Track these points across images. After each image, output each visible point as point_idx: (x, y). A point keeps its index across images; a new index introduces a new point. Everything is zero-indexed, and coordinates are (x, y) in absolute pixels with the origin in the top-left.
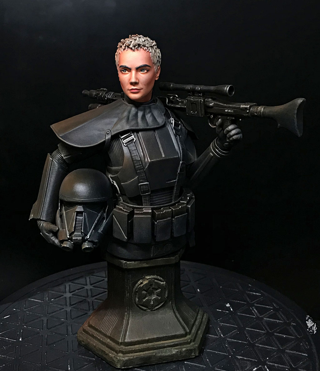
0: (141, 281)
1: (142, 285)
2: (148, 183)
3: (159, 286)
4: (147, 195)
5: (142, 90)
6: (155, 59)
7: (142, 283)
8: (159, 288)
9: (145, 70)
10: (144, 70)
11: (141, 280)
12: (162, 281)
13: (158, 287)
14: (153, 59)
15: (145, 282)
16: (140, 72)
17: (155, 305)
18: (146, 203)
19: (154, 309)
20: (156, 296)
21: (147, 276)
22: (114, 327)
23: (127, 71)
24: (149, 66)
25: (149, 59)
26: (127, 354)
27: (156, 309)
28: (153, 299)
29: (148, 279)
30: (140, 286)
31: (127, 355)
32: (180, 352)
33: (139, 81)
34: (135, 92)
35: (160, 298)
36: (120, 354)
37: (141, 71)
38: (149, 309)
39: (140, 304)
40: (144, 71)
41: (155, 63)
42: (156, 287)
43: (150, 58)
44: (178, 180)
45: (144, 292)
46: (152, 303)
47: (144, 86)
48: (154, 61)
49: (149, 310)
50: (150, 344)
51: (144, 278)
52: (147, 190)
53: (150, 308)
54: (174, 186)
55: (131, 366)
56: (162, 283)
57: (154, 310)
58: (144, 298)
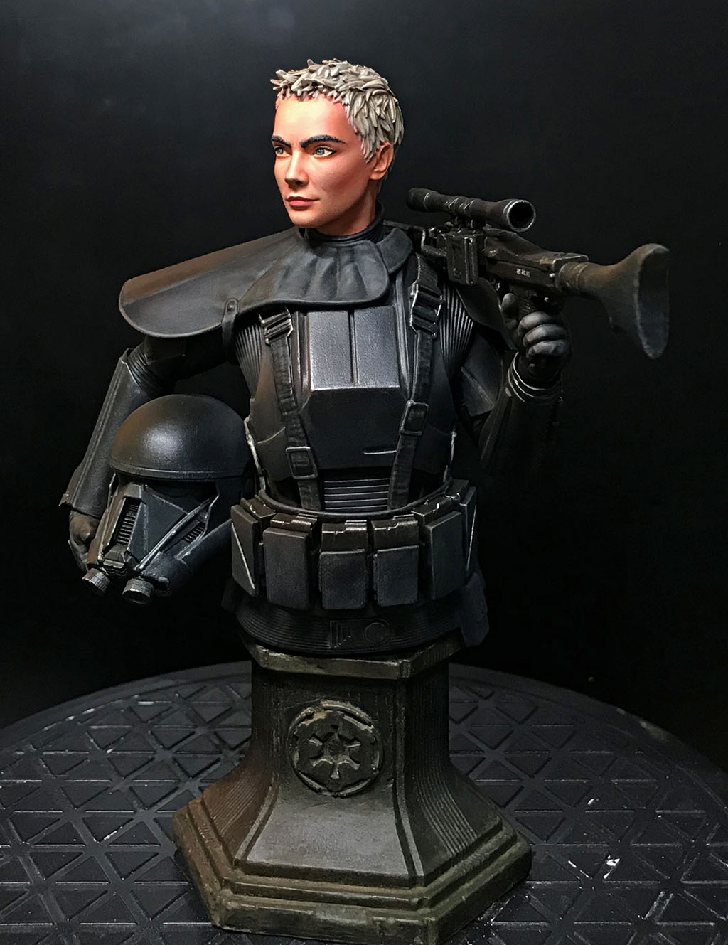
0: (308, 710)
1: (311, 721)
2: (309, 448)
3: (356, 735)
4: (307, 479)
5: (318, 202)
6: (363, 123)
7: (309, 716)
8: (356, 739)
9: (326, 151)
10: (323, 149)
11: (309, 708)
12: (364, 723)
13: (352, 738)
14: (354, 123)
15: (320, 716)
16: (313, 154)
17: (343, 783)
18: (309, 501)
19: (341, 793)
20: (349, 759)
21: (326, 699)
22: (239, 816)
23: (284, 152)
24: (337, 141)
25: (342, 121)
26: (243, 894)
27: (349, 796)
28: (340, 765)
29: (326, 709)
30: (304, 723)
31: (242, 896)
32: (380, 925)
33: (307, 176)
34: (300, 205)
35: (356, 767)
36: (228, 892)
37: (317, 151)
38: (330, 791)
39: (303, 771)
40: (324, 153)
41: (363, 132)
42: (347, 735)
43: (345, 119)
44: (401, 451)
45: (314, 741)
46: (335, 775)
47: (322, 191)
48: (357, 128)
49: (328, 794)
50: (310, 884)
51: (318, 704)
52: (306, 465)
53: (330, 788)
54: (392, 467)
55: (247, 928)
56: (364, 727)
57: (342, 797)
58: (316, 758)
